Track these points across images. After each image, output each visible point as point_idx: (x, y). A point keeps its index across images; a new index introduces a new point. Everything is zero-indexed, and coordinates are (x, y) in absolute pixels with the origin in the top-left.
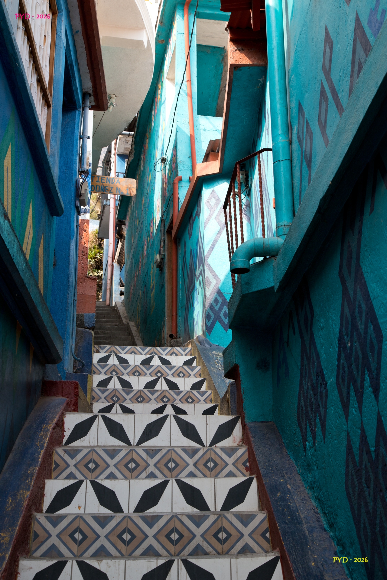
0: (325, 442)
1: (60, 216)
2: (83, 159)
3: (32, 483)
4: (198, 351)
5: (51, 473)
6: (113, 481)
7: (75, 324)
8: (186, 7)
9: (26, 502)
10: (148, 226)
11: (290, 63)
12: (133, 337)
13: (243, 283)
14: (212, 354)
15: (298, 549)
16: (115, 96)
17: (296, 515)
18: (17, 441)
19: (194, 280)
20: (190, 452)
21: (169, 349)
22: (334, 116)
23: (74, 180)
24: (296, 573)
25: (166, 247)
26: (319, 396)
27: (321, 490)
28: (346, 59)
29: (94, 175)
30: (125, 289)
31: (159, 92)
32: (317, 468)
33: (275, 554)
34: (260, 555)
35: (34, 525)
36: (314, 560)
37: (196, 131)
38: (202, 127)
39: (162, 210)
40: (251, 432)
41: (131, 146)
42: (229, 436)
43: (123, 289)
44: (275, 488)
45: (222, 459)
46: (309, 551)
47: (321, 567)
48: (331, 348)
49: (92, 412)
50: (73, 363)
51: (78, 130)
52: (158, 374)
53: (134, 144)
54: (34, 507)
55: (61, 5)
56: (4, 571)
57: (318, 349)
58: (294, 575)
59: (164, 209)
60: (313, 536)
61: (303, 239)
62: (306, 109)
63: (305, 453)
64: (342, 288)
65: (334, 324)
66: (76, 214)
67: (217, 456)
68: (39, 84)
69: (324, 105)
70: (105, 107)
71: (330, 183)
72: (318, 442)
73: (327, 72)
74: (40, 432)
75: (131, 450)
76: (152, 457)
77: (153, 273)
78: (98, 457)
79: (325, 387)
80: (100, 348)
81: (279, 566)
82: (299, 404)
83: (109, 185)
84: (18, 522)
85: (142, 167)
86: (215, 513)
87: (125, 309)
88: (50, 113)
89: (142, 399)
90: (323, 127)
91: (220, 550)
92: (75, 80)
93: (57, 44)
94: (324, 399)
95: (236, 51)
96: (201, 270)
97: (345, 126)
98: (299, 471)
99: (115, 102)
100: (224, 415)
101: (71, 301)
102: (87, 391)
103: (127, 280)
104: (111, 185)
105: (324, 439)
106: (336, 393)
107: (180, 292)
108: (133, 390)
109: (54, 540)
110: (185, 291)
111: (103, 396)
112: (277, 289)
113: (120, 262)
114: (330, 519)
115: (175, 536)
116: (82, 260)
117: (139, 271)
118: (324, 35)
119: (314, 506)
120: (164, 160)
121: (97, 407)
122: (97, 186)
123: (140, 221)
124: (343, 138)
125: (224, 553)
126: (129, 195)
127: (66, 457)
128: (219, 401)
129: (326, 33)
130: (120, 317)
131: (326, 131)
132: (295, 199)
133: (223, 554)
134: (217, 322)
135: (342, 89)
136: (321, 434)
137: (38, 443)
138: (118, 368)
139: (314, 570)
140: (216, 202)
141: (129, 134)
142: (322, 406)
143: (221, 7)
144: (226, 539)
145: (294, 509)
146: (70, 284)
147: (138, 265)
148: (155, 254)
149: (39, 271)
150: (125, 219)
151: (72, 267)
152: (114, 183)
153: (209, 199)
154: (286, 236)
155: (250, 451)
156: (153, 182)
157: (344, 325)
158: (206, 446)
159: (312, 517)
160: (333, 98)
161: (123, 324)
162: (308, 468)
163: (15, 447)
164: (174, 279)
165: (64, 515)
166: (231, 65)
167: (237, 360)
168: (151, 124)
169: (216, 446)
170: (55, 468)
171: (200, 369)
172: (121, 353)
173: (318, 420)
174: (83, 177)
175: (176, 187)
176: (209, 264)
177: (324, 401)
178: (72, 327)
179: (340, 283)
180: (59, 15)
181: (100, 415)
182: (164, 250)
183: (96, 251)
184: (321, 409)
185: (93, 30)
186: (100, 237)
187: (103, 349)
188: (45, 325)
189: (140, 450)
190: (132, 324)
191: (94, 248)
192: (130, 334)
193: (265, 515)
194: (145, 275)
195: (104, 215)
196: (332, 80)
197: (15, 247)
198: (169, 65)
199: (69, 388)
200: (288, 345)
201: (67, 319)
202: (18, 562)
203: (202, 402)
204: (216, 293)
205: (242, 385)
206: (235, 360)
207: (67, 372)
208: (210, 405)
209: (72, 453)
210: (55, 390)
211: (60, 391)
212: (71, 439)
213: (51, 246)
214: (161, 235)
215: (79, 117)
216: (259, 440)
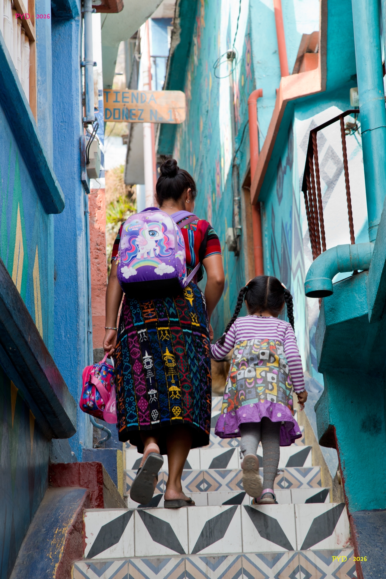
1: (60, 212)
10: (212, 172)
13: (327, 309)
18: (21, 553)
20: (270, 559)
23: (76, 137)
25: (244, 214)
29: (108, 90)
39: (233, 147)
40: (357, 526)
42: (330, 534)
45: (316, 567)
49: (125, 507)
50: (92, 433)
51: (77, 54)
59: (237, 146)
66: (83, 193)
67: (309, 563)
70: (119, 7)
74: (52, 538)
75: (183, 560)
76: (214, 568)
78: (137, 572)
83: (136, 106)
85: (195, 59)
88: (34, 52)
89: (206, 486)
96: (299, 261)
101: (83, 334)
102: (117, 477)
104: (140, 105)
108: (192, 471)
112: (371, 319)
116: (97, 258)
120: (231, 56)
122: (115, 109)
123: (197, 160)
126: (174, 122)
127: (91, 574)
128: (331, 483)
137: (50, 554)
146: (81, 308)
148: (226, 226)
150: (172, 152)
152: (145, 101)
153: (307, 137)
156: (216, 91)
158: (295, 550)
163: (18, 561)
167: (333, 420)
174: (91, 132)
175: (253, 110)
182: (240, 219)
183: (123, 206)
186: (130, 181)
189: (196, 559)
191: (118, 201)
199: (89, 473)
203: (305, 485)
205: (341, 455)
206: (330, 419)
207: (85, 447)
208: (318, 490)
209: (98, 567)
210: (68, 477)
211: (76, 478)
212: (97, 549)
213: (49, 260)
214: (233, 193)
215: (78, 31)
216: (368, 536)
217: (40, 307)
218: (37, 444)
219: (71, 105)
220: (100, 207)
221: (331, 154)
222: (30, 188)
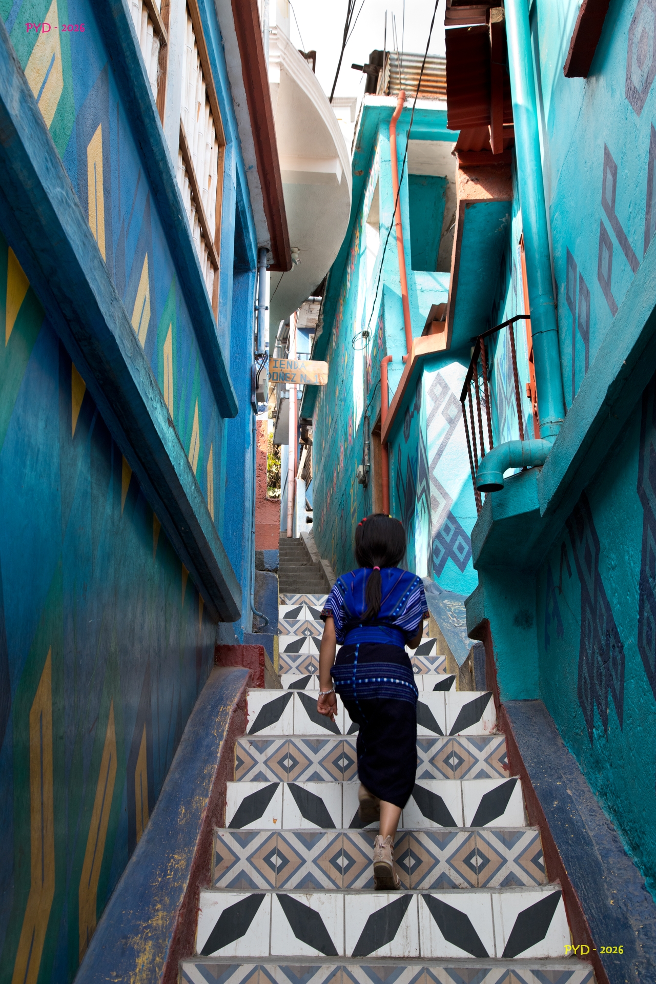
0: (622, 729)
1: (234, 417)
2: (260, 337)
3: (211, 787)
5: (233, 773)
6: (320, 784)
7: (254, 566)
8: (392, 125)
9: (205, 813)
10: (345, 426)
11: (552, 197)
12: (327, 581)
13: (494, 504)
14: (443, 603)
15: (589, 881)
16: (297, 249)
17: (582, 832)
18: (187, 729)
19: (413, 500)
20: (423, 743)
22: (623, 267)
23: (248, 367)
24: (588, 915)
25: (372, 454)
26: (611, 664)
27: (618, 797)
28: (637, 189)
30: (314, 515)
31: (357, 242)
32: (611, 765)
33: (554, 888)
34: (530, 889)
35: (215, 845)
36: (613, 896)
37: (410, 292)
38: (418, 287)
39: (364, 402)
40: (510, 715)
41: (319, 316)
42: (478, 720)
43: (311, 515)
44: (549, 795)
45: (469, 752)
46: (605, 884)
47: (623, 907)
48: (628, 595)
49: (281, 687)
50: (252, 619)
51: (253, 299)
53: (323, 314)
54: (214, 819)
55: (230, 134)
56: (182, 906)
57: (609, 598)
58: (585, 917)
59: (368, 402)
60: (608, 863)
61: (583, 441)
62: (577, 259)
63: (592, 744)
64: (643, 510)
65: (632, 562)
66: (252, 413)
67: (462, 749)
68: (203, 240)
69: (606, 253)
70: (289, 267)
71: (624, 362)
72: (612, 728)
73: (610, 208)
74: (217, 716)
75: (341, 741)
77: (354, 491)
78: (297, 751)
79: (621, 651)
80: (288, 597)
81: (561, 904)
82: (580, 675)
83: (290, 371)
84: (196, 840)
85: (334, 344)
86: (464, 829)
87: (314, 542)
88: (218, 278)
90: (606, 284)
91: (474, 882)
92: (248, 232)
93: (225, 186)
94: (619, 667)
95: (468, 181)
96: (424, 486)
97: (644, 283)
98: (583, 769)
99: (299, 257)
100: (464, 691)
101: (247, 533)
102: (274, 659)
103: (316, 501)
104: (293, 371)
105: (621, 725)
106: (639, 659)
109: (243, 865)
111: (294, 665)
112: (544, 513)
113: (306, 477)
114: (634, 838)
115: (410, 861)
116: (260, 477)
117: (333, 489)
118: (603, 156)
119: (608, 820)
120: (366, 334)
121: (288, 679)
122: (274, 373)
123: (333, 419)
124: (642, 300)
125: (480, 885)
126: (318, 384)
127: (253, 751)
128: (457, 671)
129: (605, 153)
130: (307, 553)
131: (610, 290)
132: (565, 385)
133: (478, 887)
134: (449, 558)
135: (633, 231)
136: (616, 718)
137: (214, 731)
138: (312, 625)
139: (613, 911)
140: (443, 391)
141: (314, 299)
142: (617, 677)
143: (448, 124)
144: (483, 866)
145: (579, 824)
146: (247, 510)
147: (332, 481)
148: (356, 465)
149: (209, 494)
150: (311, 417)
151: (248, 487)
152: (294, 367)
153: (434, 386)
154: (556, 437)
155: (511, 743)
156: (351, 365)
157: (648, 562)
158: (445, 734)
159: (606, 835)
160: (620, 242)
161: (312, 564)
162: (596, 766)
163: (184, 737)
164: (385, 499)
165: (256, 831)
166: (461, 201)
167: (487, 613)
168: (347, 285)
169: (459, 735)
170: (238, 766)
172: (316, 605)
173: (610, 698)
174: (261, 363)
175: (385, 371)
176: (435, 478)
177: (619, 671)
178: (249, 569)
179: (639, 503)
180: (227, 146)
181: (295, 691)
182: (369, 459)
183: (271, 462)
184: (615, 682)
185: (272, 163)
186: (277, 442)
187: (290, 599)
188: (219, 569)
190: (325, 563)
191: (270, 458)
192: (323, 576)
193: (537, 832)
194: (342, 494)
195: (282, 412)
196: (617, 219)
197: (182, 464)
198: (370, 204)
199: (252, 655)
200: (561, 591)
201: (243, 559)
202: (198, 894)
203: (432, 671)
204: (446, 518)
205: (494, 648)
206: (484, 613)
207: (246, 632)
208: (444, 677)
209: (260, 744)
210: (232, 658)
211: (240, 659)
212: (258, 726)
213: (222, 459)
214: (364, 438)
215: (254, 281)
216: (523, 726)
217: (212, 499)
218: (205, 626)
219: (245, 340)
220: (263, 435)
221: (453, 400)
222: (208, 388)
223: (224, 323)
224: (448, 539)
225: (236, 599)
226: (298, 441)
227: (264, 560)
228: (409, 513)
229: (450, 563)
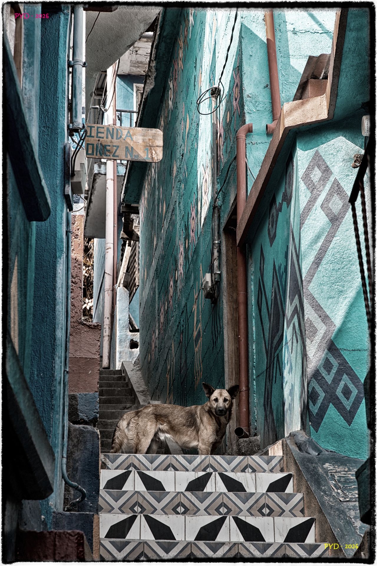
1: (45, 220)
2: (76, 105)
4: (296, 463)
7: (66, 417)
10: (186, 217)
14: (323, 468)
19: (281, 325)
21: (239, 458)
23: (60, 146)
25: (224, 258)
30: (142, 337)
37: (278, 34)
38: (290, 27)
41: (150, 63)
43: (136, 337)
50: (63, 492)
51: (65, 51)
52: (221, 510)
53: (155, 60)
66: (65, 211)
77: (198, 307)
80: (108, 459)
83: (111, 142)
85: (170, 103)
87: (141, 376)
96: (296, 306)
101: (59, 374)
103: (144, 319)
104: (116, 142)
107: (254, 347)
108: (178, 543)
110: (264, 345)
111: (120, 555)
113: (129, 285)
117: (169, 304)
120: (215, 92)
122: (88, 145)
123: (168, 207)
126: (149, 161)
130: (131, 392)
134: (331, 405)
138: (144, 498)
140: (322, 176)
146: (58, 342)
147: (167, 292)
148: (201, 272)
150: (138, 203)
151: (61, 310)
152: (121, 137)
153: (309, 169)
156: (194, 133)
164: (242, 321)
171: (303, 498)
172: (148, 470)
174: (77, 141)
175: (242, 145)
176: (311, 294)
182: (220, 264)
187: (113, 462)
194: (181, 312)
195: (96, 191)
201: (52, 409)
204: (326, 350)
207: (55, 510)
210: (40, 550)
211: (50, 551)
213: (29, 277)
214: (213, 235)
215: (67, 26)
219: (56, 109)
220: (77, 235)
221: (337, 188)
223: (31, 90)
224: (329, 379)
225: (47, 466)
226: (119, 233)
227: (79, 407)
228: (275, 342)
229: (332, 411)
